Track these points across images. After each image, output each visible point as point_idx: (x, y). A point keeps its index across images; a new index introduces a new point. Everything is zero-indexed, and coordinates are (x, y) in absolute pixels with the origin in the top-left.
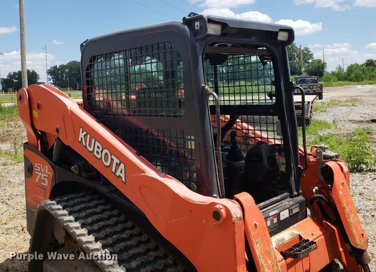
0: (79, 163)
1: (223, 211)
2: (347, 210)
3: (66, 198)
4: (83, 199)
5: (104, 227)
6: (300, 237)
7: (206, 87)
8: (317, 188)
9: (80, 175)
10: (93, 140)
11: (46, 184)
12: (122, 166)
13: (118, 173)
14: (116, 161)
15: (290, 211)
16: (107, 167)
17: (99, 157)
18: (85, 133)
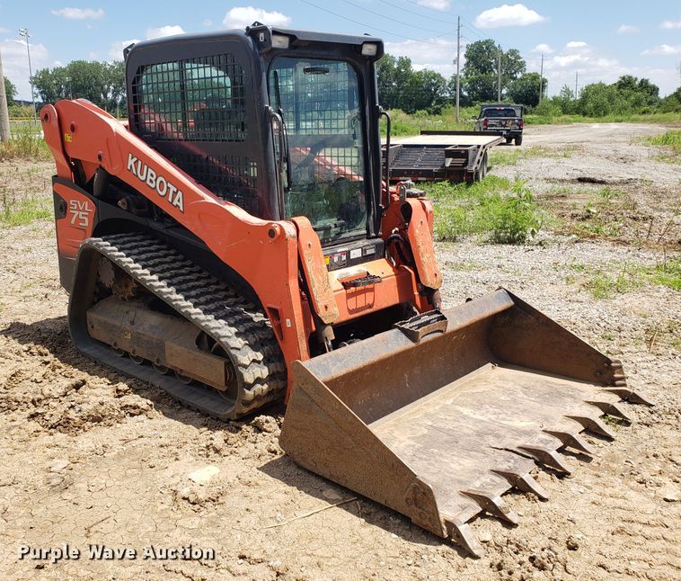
0: (128, 197)
1: (278, 229)
2: (422, 249)
3: (113, 236)
4: (134, 238)
5: (160, 263)
6: (368, 274)
7: (270, 108)
8: (397, 229)
9: (129, 211)
10: (146, 167)
11: (86, 224)
12: (180, 194)
13: (175, 203)
14: (173, 189)
15: (364, 251)
16: (163, 196)
17: (153, 186)
18: (135, 159)
